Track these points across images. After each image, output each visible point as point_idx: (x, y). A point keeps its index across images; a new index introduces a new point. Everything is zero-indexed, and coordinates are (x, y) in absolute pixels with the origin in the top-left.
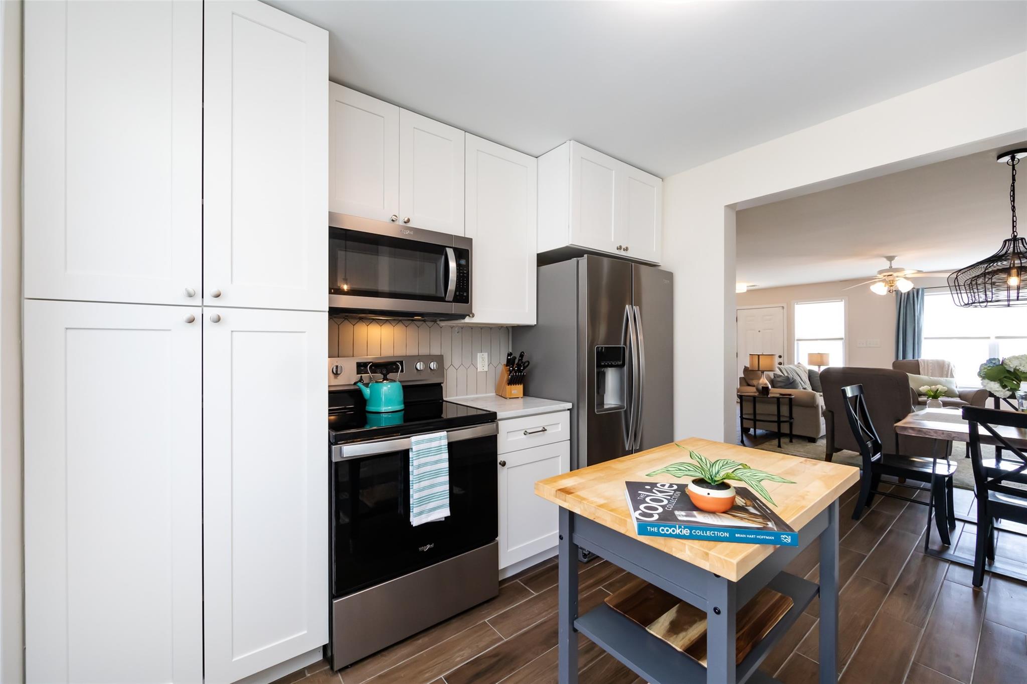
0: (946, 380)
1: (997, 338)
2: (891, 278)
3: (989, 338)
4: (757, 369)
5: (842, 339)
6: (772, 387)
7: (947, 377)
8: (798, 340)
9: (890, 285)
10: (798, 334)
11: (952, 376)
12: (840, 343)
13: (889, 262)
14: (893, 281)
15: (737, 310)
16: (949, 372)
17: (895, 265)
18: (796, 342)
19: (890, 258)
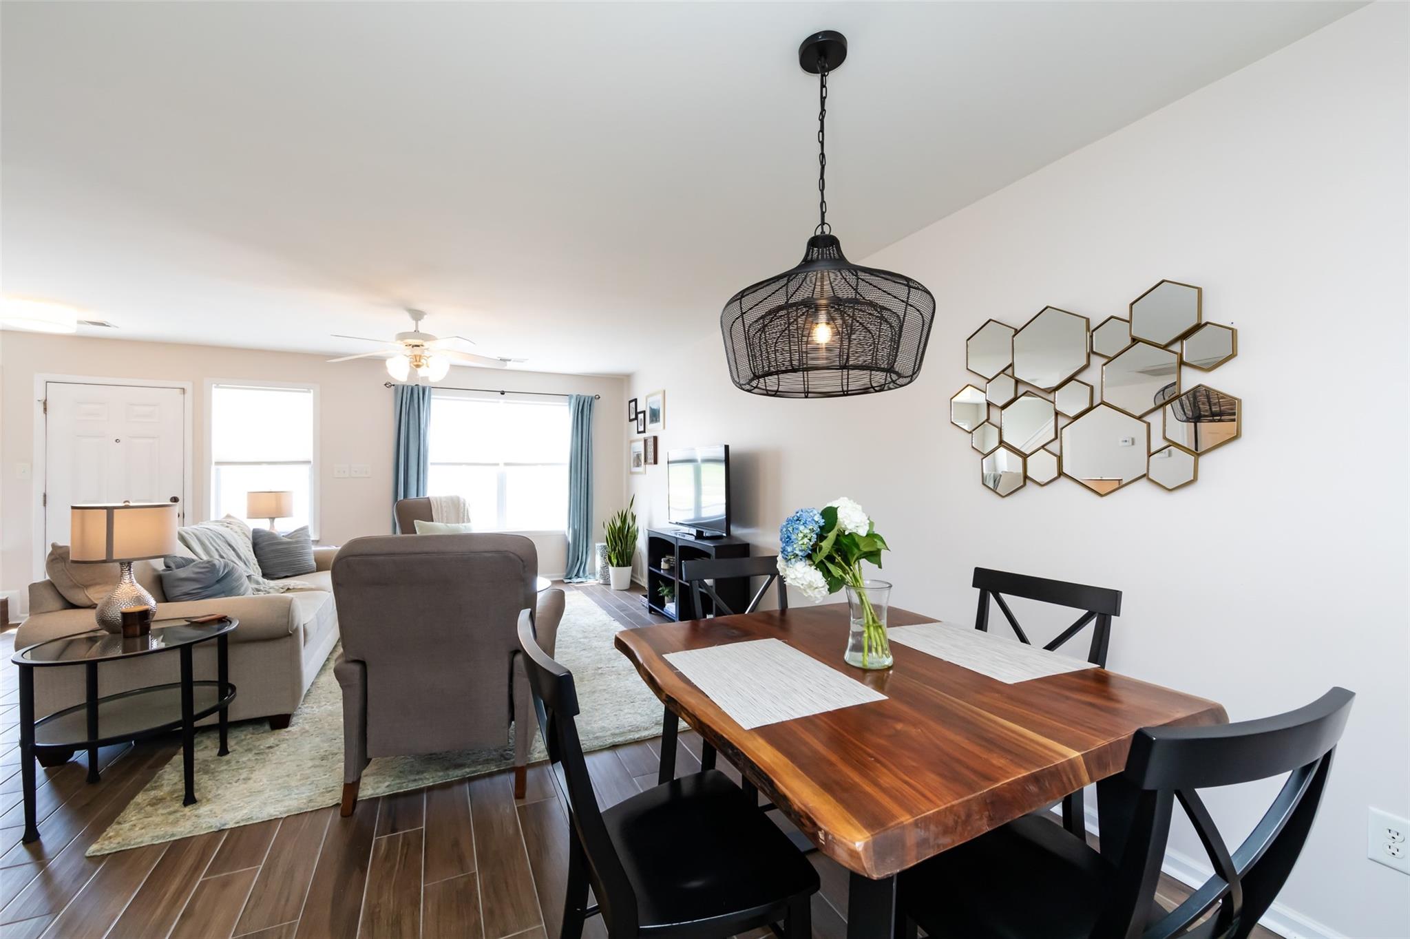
0: (465, 527)
1: (506, 464)
2: (417, 351)
3: (498, 464)
4: (104, 558)
5: (309, 462)
6: (158, 601)
7: (463, 522)
8: (218, 463)
9: (416, 363)
10: (219, 449)
11: (469, 521)
12: (306, 469)
13: (414, 322)
14: (420, 356)
15: (47, 382)
16: (466, 514)
17: (425, 326)
18: (213, 467)
19: (417, 315)
